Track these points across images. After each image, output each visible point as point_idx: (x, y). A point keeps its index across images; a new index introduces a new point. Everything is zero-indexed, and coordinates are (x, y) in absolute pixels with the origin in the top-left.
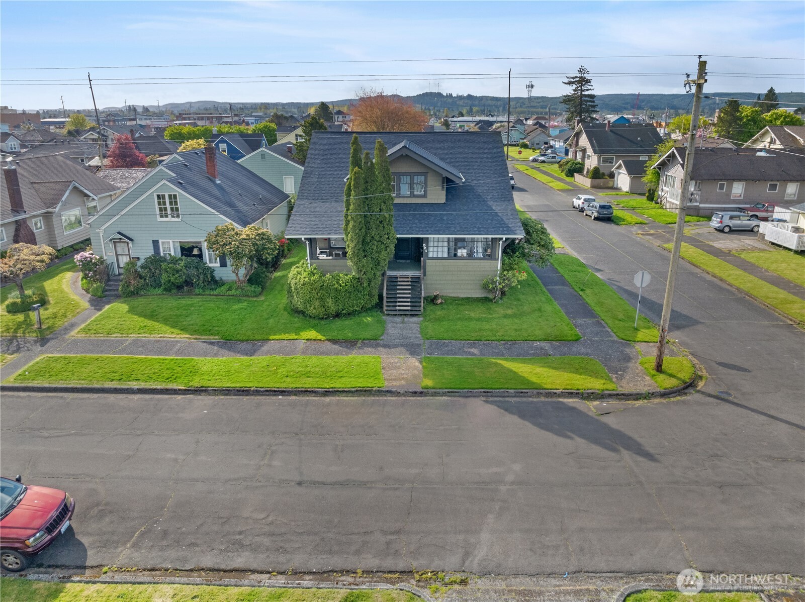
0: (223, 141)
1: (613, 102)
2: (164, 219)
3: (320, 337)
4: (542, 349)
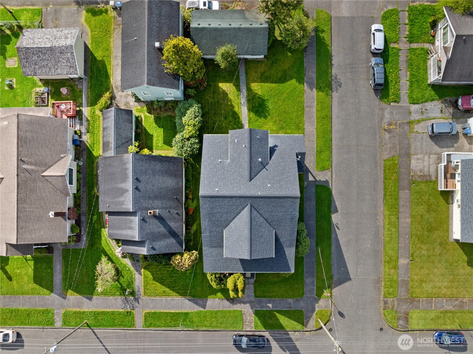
3: (223, 297)
4: (290, 304)
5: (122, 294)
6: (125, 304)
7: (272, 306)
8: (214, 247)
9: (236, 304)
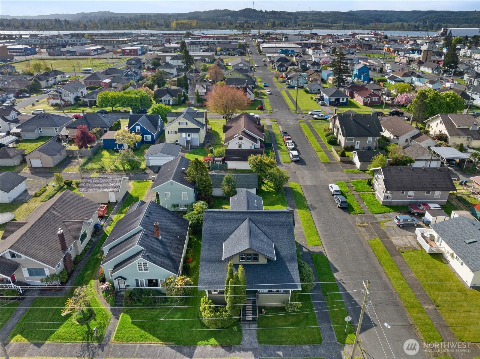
0: (138, 125)
1: (362, 17)
2: (141, 271)
3: (216, 343)
4: (306, 351)
5: (86, 339)
6: (84, 351)
7: (283, 355)
8: (212, 262)
9: (234, 352)
